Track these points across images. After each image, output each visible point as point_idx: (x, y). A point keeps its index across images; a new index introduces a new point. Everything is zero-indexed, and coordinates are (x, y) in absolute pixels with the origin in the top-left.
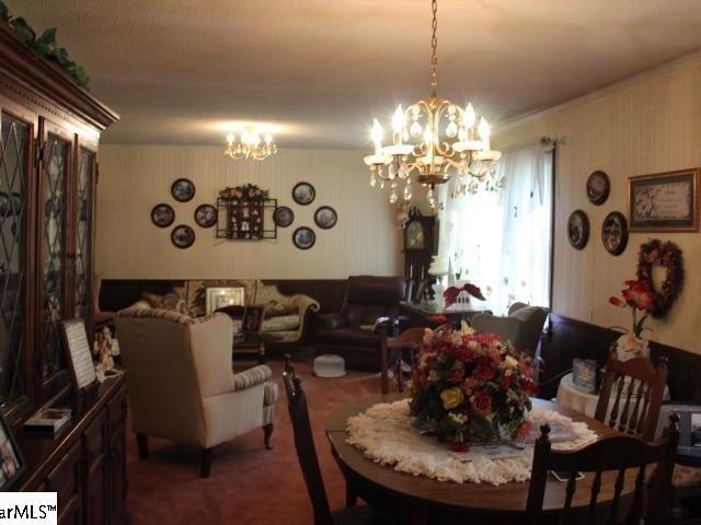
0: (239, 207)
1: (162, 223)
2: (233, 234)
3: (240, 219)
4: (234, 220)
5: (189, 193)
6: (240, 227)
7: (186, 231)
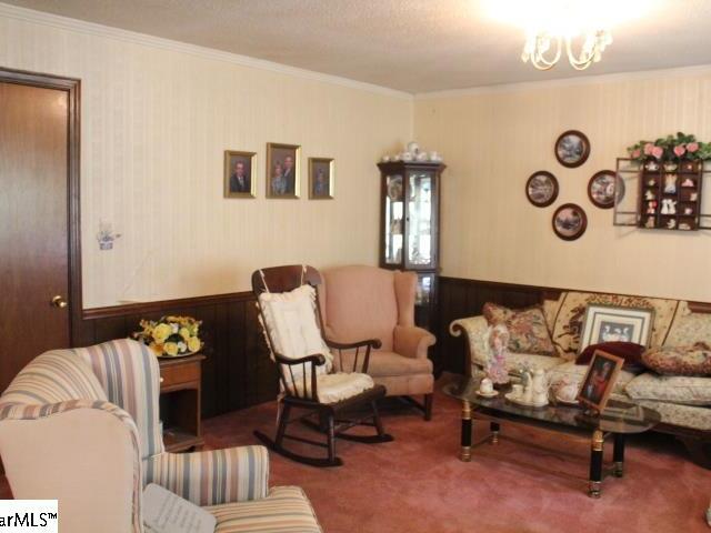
0: (660, 175)
1: (540, 201)
2: (647, 218)
3: (661, 194)
4: (650, 196)
5: (579, 153)
6: (659, 207)
7: (575, 214)
